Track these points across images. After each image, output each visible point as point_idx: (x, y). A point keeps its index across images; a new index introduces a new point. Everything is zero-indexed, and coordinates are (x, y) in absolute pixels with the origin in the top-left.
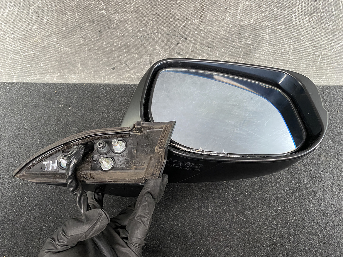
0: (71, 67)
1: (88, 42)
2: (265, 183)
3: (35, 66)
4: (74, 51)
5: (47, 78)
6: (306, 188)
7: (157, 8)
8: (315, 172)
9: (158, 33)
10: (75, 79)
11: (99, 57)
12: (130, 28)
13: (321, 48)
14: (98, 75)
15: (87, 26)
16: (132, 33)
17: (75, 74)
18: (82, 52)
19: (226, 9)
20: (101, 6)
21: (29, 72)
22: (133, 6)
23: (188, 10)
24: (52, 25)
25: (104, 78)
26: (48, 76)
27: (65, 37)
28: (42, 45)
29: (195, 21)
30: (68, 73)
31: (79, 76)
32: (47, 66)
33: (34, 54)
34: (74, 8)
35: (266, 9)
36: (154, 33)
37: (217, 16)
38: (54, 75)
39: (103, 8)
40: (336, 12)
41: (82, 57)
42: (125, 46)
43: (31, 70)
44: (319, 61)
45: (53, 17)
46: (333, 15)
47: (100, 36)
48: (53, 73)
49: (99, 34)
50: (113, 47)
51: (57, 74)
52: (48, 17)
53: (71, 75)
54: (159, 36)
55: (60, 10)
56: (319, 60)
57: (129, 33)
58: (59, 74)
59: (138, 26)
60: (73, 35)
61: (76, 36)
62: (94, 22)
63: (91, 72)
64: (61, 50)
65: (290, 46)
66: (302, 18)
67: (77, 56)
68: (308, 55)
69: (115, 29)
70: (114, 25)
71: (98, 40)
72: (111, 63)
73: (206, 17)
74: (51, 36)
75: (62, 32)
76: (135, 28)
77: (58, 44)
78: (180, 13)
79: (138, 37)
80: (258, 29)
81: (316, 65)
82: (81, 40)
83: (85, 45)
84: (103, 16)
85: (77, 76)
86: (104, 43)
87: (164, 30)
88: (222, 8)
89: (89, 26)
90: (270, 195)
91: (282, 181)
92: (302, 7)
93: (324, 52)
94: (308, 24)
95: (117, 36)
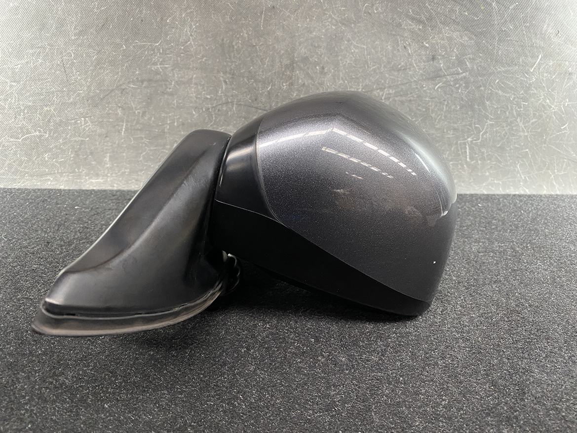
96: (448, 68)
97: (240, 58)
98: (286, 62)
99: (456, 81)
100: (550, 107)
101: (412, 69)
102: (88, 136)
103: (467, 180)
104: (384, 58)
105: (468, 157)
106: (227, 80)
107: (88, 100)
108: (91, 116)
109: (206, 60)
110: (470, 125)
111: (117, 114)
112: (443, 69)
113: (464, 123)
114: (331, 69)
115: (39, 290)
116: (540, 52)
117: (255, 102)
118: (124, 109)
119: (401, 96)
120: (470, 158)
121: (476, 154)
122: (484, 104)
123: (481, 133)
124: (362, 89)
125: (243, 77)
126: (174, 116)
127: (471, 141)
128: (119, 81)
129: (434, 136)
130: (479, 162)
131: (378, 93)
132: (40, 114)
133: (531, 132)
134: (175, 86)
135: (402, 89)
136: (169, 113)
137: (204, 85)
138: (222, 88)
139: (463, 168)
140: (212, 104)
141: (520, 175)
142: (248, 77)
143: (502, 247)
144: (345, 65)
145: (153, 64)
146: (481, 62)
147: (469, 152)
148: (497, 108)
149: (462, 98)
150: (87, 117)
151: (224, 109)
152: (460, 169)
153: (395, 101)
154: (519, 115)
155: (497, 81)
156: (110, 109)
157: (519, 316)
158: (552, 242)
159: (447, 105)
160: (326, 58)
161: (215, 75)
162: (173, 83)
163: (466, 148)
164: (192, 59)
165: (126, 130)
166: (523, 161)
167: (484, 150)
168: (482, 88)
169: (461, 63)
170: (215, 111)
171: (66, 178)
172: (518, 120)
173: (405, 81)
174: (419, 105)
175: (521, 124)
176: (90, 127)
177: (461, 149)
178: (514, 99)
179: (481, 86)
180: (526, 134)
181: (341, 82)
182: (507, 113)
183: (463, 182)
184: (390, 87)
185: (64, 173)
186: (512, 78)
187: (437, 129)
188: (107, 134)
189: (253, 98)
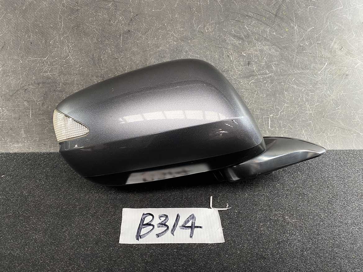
0: (14, 135)
1: (32, 106)
4: (17, 116)
7: (101, 70)
8: (281, 236)
10: (17, 149)
11: (45, 122)
12: (75, 90)
14: (43, 143)
15: (32, 88)
17: (18, 142)
18: (26, 117)
20: (46, 68)
22: (77, 68)
25: (50, 147)
27: (9, 100)
30: (10, 142)
31: (23, 145)
34: (19, 69)
39: (48, 70)
40: (271, 74)
41: (26, 123)
46: (268, 77)
47: (45, 99)
49: (44, 98)
53: (14, 144)
55: (4, 72)
56: (270, 123)
60: (17, 98)
61: (20, 99)
62: (39, 84)
63: (36, 140)
64: (3, 115)
66: (241, 81)
67: (21, 122)
69: (61, 91)
70: (59, 88)
71: (43, 104)
75: (5, 95)
77: (1, 108)
81: (268, 129)
82: (25, 103)
83: (29, 110)
84: (48, 78)
85: (20, 145)
89: (34, 89)
92: (239, 71)
93: (271, 115)
94: (248, 87)
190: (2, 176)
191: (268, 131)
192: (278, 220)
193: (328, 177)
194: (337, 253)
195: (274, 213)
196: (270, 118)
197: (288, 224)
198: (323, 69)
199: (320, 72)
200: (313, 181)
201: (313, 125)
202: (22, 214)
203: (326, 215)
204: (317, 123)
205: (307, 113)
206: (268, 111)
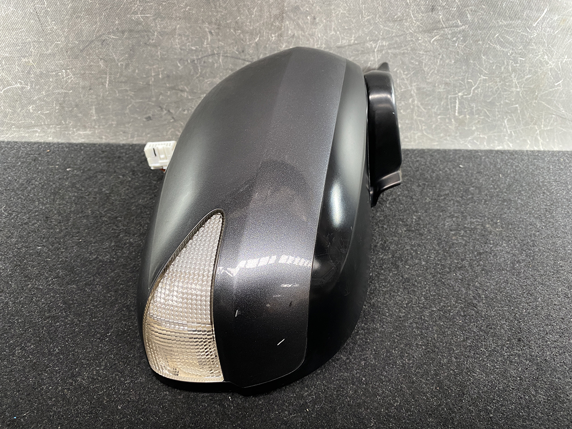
0: (80, 115)
1: (111, 69)
2: (402, 261)
3: (20, 111)
4: (87, 83)
5: (37, 134)
6: (471, 265)
7: (217, 12)
8: (481, 246)
9: (218, 54)
10: (83, 138)
11: (127, 96)
12: (177, 45)
13: (455, 86)
14: (122, 131)
15: (113, 39)
16: (180, 54)
17: (85, 128)
18: (101, 86)
19: (315, 19)
20: (136, 6)
21: (8, 124)
22: (182, 8)
23: (261, 16)
24: (58, 36)
25: (133, 137)
26: (39, 131)
27: (76, 57)
28: (38, 71)
29: (273, 35)
30: (74, 127)
31: (92, 133)
32: (39, 112)
33: (23, 88)
35: (369, 21)
36: (213, 54)
37: (303, 30)
38: (49, 130)
39: (139, 9)
40: (464, 27)
41: (100, 96)
42: (168, 76)
43: (11, 119)
44: (457, 108)
45: (62, 21)
46: (460, 32)
47: (131, 57)
48: (48, 126)
49: (130, 55)
50: (150, 78)
51: (55, 127)
52: (54, 22)
53: (78, 130)
54: (221, 60)
55: (75, 11)
57: (176, 54)
58: (58, 128)
59: (189, 42)
60: (90, 54)
61: (95, 57)
62: (123, 32)
63: (112, 124)
64: (66, 82)
65: (411, 83)
66: (420, 36)
67: (91, 94)
68: (440, 99)
69: (155, 46)
70: (153, 40)
71: (127, 65)
72: (145, 107)
73: (288, 30)
74: (54, 55)
75: (72, 48)
76: (185, 45)
77: (64, 71)
78: (250, 22)
79: (189, 61)
80: (363, 53)
81: (455, 117)
82: (101, 63)
83: (106, 74)
84: (138, 23)
85: (88, 132)
86: (137, 71)
87: (227, 50)
88: (308, 18)
89: (116, 40)
90: (413, 275)
91: (430, 257)
92: (417, 20)
93: (460, 94)
94: (430, 47)
95: (156, 59)
96: (448, 20)
97: (225, 8)
98: (275, 12)
99: (454, 34)
100: (547, 63)
101: (409, 20)
102: (72, 88)
103: (453, 134)
104: (380, 8)
105: (457, 111)
106: (213, 31)
107: (67, 52)
108: (72, 69)
109: (189, 9)
110: (463, 80)
111: (99, 66)
112: (441, 21)
113: (456, 78)
114: (323, 19)
115: (47, 278)
116: (547, 5)
117: (242, 54)
118: (106, 61)
119: (395, 48)
120: (459, 113)
121: (465, 108)
122: (480, 58)
123: (473, 88)
124: (355, 41)
125: (230, 28)
126: (158, 68)
127: (462, 96)
128: (98, 31)
129: (425, 90)
130: (468, 116)
131: (371, 44)
132: (19, 65)
133: (524, 88)
134: (157, 36)
135: (396, 41)
136: (153, 65)
137: (188, 36)
138: (208, 39)
139: (450, 122)
140: (198, 56)
141: (507, 130)
142: (234, 28)
143: (473, 223)
144: (338, 15)
145: (133, 13)
146: (482, 15)
147: (459, 107)
148: (493, 63)
149: (458, 52)
150: (68, 69)
151: (210, 60)
152: (448, 123)
153: (388, 53)
154: (514, 70)
155: (497, 35)
156: (91, 61)
157: (474, 310)
158: (521, 218)
159: (441, 59)
160: (318, 8)
161: (199, 25)
162: (156, 34)
163: (456, 103)
164: (175, 8)
165: (109, 83)
166: (511, 116)
167: (474, 105)
168: (481, 42)
169: (461, 15)
170: (200, 63)
171: (53, 130)
172: (513, 75)
173: (401, 33)
174: (412, 58)
175: (515, 81)
176: (72, 79)
177: (451, 103)
178: (511, 55)
179: (479, 40)
180: (518, 90)
181: (333, 33)
182: (503, 68)
183: (449, 136)
184: (383, 39)
185: (51, 125)
186: (513, 32)
187: (428, 83)
188: (90, 86)
189: (240, 50)
190: (68, 170)
191: (455, 120)
192: (475, 228)
193: (543, 182)
194: (561, 266)
195: (469, 220)
196: (459, 98)
197: (490, 232)
198: (540, 19)
199: (536, 23)
200: (522, 186)
201: (520, 112)
202: (106, 214)
203: (544, 224)
204: (526, 108)
205: (512, 92)
206: (456, 87)
